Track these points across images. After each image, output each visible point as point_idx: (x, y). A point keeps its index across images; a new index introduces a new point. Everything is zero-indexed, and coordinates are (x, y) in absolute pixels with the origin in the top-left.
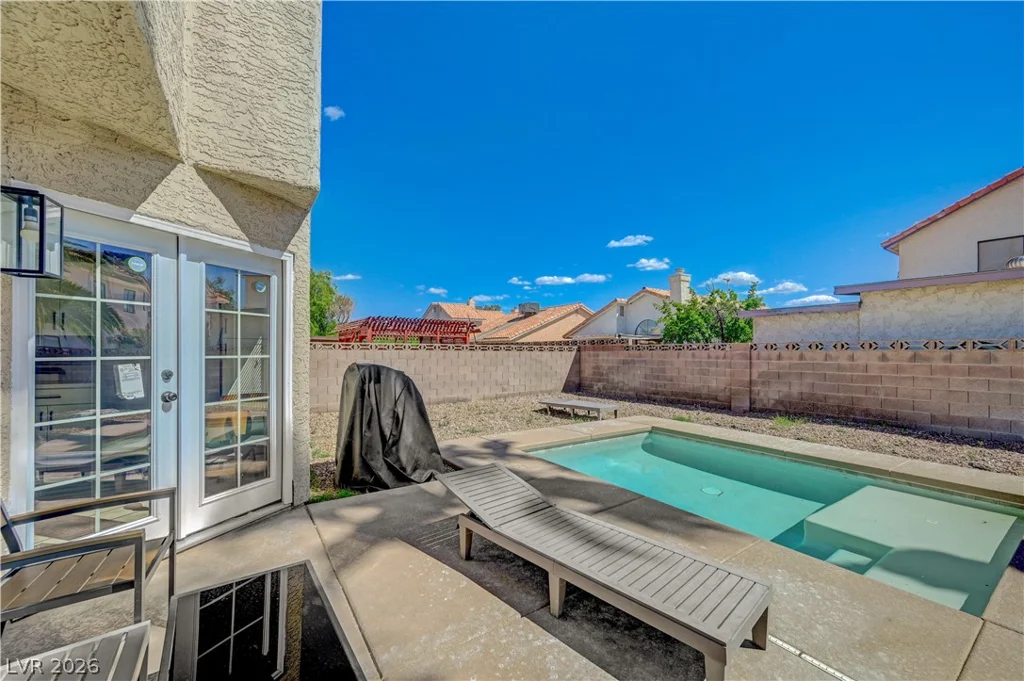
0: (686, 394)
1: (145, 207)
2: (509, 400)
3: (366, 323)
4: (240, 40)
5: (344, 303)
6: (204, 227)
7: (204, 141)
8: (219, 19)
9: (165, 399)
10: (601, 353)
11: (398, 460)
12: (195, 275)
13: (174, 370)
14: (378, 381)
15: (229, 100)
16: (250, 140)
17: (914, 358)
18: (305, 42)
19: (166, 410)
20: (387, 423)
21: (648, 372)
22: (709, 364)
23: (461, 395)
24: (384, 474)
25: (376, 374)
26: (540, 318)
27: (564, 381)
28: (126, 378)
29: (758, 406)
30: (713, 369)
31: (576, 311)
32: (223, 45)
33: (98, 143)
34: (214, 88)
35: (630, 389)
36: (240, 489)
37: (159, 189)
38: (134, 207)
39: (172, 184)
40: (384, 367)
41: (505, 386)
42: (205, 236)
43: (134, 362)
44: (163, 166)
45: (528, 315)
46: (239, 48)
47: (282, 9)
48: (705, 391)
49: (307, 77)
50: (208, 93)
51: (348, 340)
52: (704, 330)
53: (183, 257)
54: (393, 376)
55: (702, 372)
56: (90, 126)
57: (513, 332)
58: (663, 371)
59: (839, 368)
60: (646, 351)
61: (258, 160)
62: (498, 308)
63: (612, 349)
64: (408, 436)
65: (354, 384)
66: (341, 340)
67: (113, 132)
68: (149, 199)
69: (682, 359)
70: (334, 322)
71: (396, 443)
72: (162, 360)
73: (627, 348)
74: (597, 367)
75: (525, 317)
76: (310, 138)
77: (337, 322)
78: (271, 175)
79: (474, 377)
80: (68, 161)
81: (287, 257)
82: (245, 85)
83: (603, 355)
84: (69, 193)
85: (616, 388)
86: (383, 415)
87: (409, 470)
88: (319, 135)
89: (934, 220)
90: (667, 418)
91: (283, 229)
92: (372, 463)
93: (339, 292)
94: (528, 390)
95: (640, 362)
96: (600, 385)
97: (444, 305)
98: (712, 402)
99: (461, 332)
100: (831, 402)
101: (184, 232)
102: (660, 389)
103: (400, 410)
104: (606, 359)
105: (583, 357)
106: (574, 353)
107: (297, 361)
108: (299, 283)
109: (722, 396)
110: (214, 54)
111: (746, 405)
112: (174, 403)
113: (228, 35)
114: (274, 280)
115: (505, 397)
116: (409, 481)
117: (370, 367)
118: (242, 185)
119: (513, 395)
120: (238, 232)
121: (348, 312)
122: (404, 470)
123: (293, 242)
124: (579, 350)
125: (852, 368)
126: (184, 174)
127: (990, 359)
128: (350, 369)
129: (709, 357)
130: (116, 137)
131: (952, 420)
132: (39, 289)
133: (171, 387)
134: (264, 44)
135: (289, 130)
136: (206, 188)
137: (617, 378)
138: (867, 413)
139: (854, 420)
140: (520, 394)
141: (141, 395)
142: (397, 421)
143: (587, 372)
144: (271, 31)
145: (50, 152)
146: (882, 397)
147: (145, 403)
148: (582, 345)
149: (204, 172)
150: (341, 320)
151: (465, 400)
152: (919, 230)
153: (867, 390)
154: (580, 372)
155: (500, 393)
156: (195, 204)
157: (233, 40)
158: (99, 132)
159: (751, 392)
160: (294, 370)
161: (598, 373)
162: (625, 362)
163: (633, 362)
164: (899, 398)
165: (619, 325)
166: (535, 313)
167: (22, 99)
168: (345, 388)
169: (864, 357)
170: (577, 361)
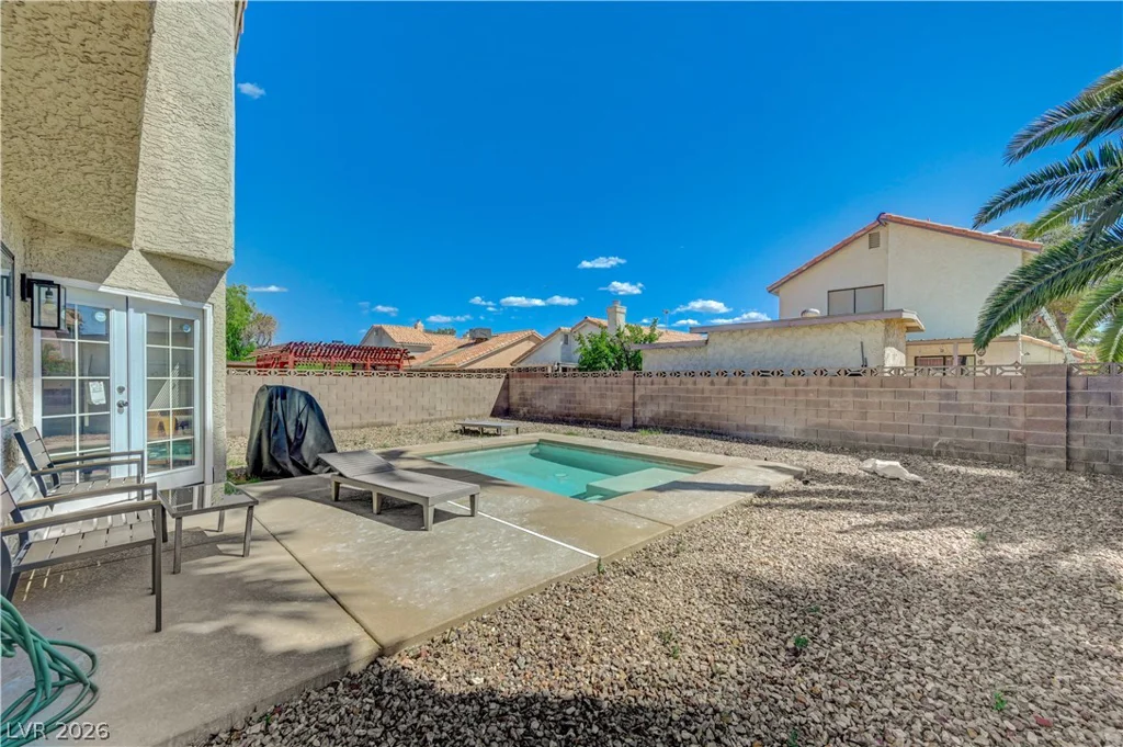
0: (590, 415)
1: (108, 281)
2: (433, 424)
3: (287, 348)
4: (174, 165)
5: (264, 322)
6: (146, 290)
7: (147, 233)
8: (158, 151)
9: (120, 406)
10: (525, 379)
11: (302, 458)
12: (139, 321)
13: (124, 385)
14: (284, 397)
15: (164, 205)
16: (181, 232)
17: (728, 383)
18: (222, 162)
19: (120, 412)
20: (291, 429)
21: (563, 396)
22: (607, 389)
23: (386, 420)
24: (290, 467)
25: (283, 392)
26: (491, 345)
27: (492, 406)
28: (94, 391)
29: (638, 423)
30: (609, 393)
31: (529, 338)
32: (160, 168)
33: (80, 244)
34: (154, 198)
35: (549, 413)
36: (172, 471)
37: (117, 268)
38: (101, 281)
39: (125, 265)
40: (289, 388)
41: (432, 411)
42: (148, 297)
43: (99, 380)
44: (119, 252)
45: (479, 341)
46: (172, 169)
47: (204, 140)
48: (603, 412)
49: (223, 186)
50: (150, 201)
51: (267, 366)
52: (610, 360)
53: (131, 310)
54: (297, 395)
55: (602, 396)
56: (75, 234)
57: (461, 359)
58: (574, 396)
59: (688, 391)
60: (561, 378)
61: (187, 245)
62: (452, 333)
63: (535, 376)
64: (310, 440)
65: (264, 401)
66: (258, 366)
67: (88, 236)
68: (111, 276)
69: (587, 385)
70: (251, 344)
71: (299, 446)
72: (118, 378)
73: (547, 375)
74: (523, 393)
75: (475, 343)
76: (226, 228)
77: (255, 345)
78: (197, 255)
79: (400, 403)
80: (62, 257)
81: (208, 308)
82: (178, 195)
83: (528, 382)
84: (63, 276)
85: (536, 412)
86: (288, 423)
87: (311, 465)
88: (233, 226)
89: (800, 272)
90: (558, 433)
91: (203, 286)
92: (278, 460)
93: (259, 309)
94: (455, 415)
95: (557, 388)
96: (525, 409)
97: (387, 328)
98: (608, 421)
99: (394, 359)
100: (683, 417)
101: (131, 294)
102: (571, 412)
103: (303, 421)
104: (531, 385)
105: (511, 384)
106: (502, 380)
107: (215, 381)
108: (217, 325)
109: (615, 416)
110: (154, 176)
111: (631, 422)
112: (125, 408)
113: (164, 162)
114: (197, 323)
115: (431, 421)
116: (310, 473)
117: (277, 387)
118: (173, 259)
119: (440, 420)
120: (172, 292)
121: (270, 334)
122: (307, 465)
123: (212, 295)
124: (507, 377)
125: (695, 391)
126: (134, 256)
127: (765, 383)
128: (261, 390)
129: (606, 383)
130: (90, 239)
131: (746, 428)
132: (42, 336)
133: (123, 398)
134: (191, 166)
135: (209, 223)
136: (148, 264)
137: (538, 403)
138: (703, 425)
139: (696, 431)
140: (447, 419)
141: (104, 402)
142: (300, 429)
143: (515, 397)
144: (196, 156)
145: (53, 253)
146: (711, 413)
147: (106, 407)
148: (510, 373)
149: (147, 254)
150: (260, 342)
151: (390, 425)
152: (791, 278)
153: (703, 408)
154: (508, 398)
155: (426, 417)
156: (140, 275)
157: (168, 165)
158: (80, 237)
159: (634, 411)
160: (214, 387)
161: (524, 399)
162: (545, 388)
163: (551, 388)
164: (721, 412)
165: (563, 354)
166: (486, 339)
167: (38, 224)
168: (256, 405)
169: (703, 383)
170: (506, 387)
